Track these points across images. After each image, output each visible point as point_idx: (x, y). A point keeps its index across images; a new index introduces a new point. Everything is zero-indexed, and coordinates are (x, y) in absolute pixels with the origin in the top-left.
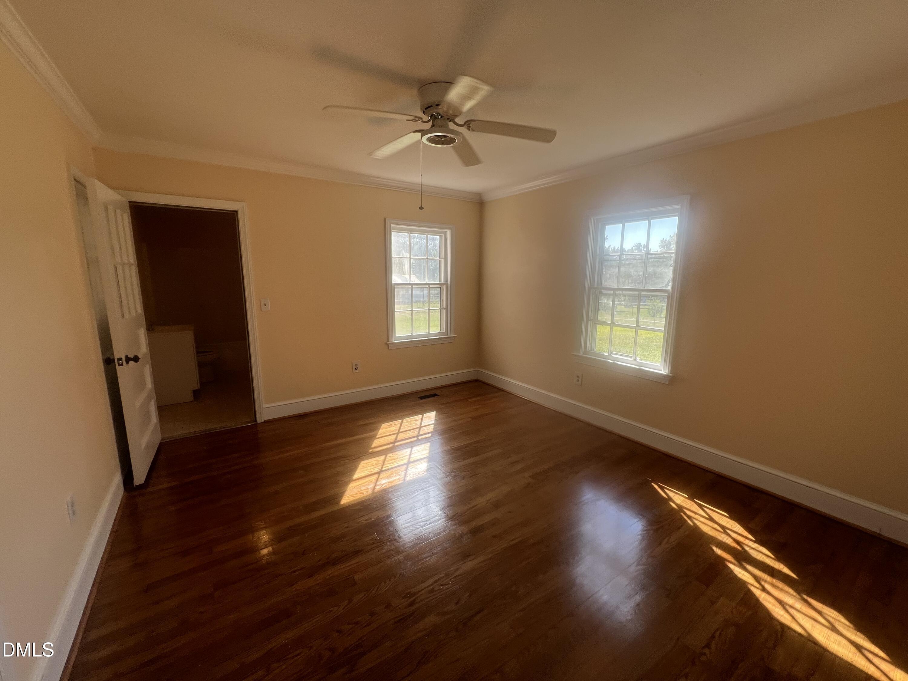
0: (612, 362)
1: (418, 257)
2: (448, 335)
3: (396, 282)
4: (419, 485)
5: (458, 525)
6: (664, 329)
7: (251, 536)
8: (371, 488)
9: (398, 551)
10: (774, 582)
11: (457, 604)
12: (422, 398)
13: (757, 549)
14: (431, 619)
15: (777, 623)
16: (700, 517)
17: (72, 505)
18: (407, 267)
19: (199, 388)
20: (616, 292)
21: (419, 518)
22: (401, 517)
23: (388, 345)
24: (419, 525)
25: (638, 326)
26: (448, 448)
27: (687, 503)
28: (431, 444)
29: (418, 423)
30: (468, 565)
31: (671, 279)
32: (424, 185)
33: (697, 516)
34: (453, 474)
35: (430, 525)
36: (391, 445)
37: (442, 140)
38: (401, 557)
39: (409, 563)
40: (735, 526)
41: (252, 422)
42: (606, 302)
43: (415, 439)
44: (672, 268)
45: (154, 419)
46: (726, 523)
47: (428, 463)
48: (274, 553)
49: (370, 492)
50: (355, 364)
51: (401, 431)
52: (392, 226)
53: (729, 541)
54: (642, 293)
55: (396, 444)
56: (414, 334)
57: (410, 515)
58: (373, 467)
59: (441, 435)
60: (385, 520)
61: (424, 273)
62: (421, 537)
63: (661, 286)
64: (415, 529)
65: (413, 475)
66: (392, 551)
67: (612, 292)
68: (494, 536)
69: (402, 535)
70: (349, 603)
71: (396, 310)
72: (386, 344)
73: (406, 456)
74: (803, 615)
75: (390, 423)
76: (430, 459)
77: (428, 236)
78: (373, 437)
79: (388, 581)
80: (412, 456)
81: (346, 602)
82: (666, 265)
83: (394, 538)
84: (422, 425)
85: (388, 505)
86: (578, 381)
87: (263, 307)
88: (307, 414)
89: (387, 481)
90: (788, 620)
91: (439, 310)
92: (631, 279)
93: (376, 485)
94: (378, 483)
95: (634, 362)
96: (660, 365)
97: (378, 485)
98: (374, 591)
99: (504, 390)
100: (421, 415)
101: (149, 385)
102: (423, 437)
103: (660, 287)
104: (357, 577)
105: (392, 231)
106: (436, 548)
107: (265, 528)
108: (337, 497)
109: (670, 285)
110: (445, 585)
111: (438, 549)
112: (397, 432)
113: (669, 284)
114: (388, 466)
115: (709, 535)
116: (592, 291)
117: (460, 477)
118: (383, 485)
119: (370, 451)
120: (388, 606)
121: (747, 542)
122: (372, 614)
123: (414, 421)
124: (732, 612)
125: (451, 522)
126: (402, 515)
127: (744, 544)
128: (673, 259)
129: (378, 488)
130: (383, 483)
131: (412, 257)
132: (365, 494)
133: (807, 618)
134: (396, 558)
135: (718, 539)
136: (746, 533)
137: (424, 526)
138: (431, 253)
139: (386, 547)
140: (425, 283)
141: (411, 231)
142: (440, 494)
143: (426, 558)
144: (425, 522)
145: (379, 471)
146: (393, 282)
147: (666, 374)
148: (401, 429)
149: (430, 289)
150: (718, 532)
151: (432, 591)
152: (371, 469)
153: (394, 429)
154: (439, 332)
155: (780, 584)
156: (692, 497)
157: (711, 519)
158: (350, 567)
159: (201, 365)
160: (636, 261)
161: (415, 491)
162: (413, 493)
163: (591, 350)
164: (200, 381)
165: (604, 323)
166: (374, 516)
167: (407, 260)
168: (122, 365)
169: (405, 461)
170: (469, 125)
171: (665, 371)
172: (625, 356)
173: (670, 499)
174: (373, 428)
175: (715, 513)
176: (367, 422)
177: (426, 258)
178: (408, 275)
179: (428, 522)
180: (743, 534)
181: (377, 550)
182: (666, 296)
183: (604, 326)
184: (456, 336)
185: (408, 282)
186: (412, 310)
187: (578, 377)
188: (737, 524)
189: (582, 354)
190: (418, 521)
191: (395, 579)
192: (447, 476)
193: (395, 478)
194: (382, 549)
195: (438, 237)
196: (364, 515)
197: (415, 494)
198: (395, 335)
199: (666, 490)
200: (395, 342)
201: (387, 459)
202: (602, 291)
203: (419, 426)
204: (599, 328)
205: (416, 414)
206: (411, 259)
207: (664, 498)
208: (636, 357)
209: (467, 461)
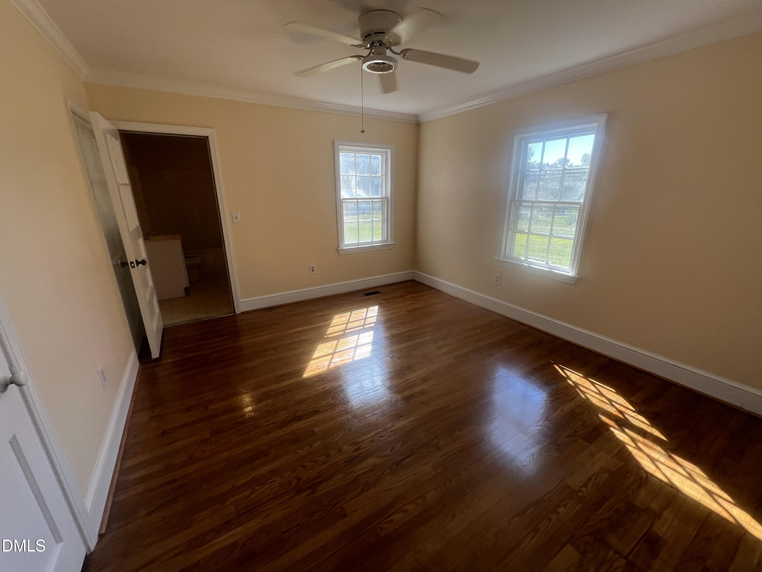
0: (527, 265)
1: (363, 175)
2: (388, 243)
3: (344, 197)
4: (364, 363)
5: (394, 393)
6: (574, 237)
7: (235, 398)
8: (326, 364)
9: (347, 412)
10: (645, 441)
11: (391, 451)
12: (367, 295)
13: (635, 417)
14: (371, 461)
15: (643, 472)
16: (591, 392)
17: (103, 374)
18: (353, 183)
19: (189, 286)
20: (534, 204)
21: (363, 388)
22: (350, 387)
23: (339, 251)
24: (363, 393)
25: (551, 234)
26: (387, 335)
27: (581, 380)
28: (374, 331)
29: (364, 315)
30: (401, 423)
31: (584, 192)
32: (364, 108)
33: (588, 391)
34: (391, 355)
35: (372, 393)
36: (342, 333)
37: (381, 66)
38: (349, 416)
39: (356, 421)
40: (619, 399)
41: (232, 313)
42: (525, 212)
43: (362, 328)
44: (585, 182)
45: (157, 310)
46: (612, 396)
47: (372, 346)
48: (253, 411)
49: (326, 368)
50: (312, 267)
51: (350, 321)
52: (340, 147)
53: (612, 410)
54: (557, 205)
55: (346, 331)
56: (360, 242)
57: (357, 385)
58: (328, 349)
59: (382, 324)
60: (337, 389)
61: (368, 189)
62: (365, 402)
63: (574, 198)
64: (360, 396)
65: (359, 355)
66: (342, 412)
67: (531, 204)
68: (422, 403)
69: (350, 400)
70: (310, 448)
71: (344, 222)
72: (337, 250)
73: (354, 340)
74: (666, 467)
75: (341, 315)
76: (374, 343)
77: (371, 155)
78: (328, 326)
79: (339, 433)
80: (360, 341)
81: (308, 447)
82: (581, 180)
83: (345, 402)
84: (368, 316)
85: (339, 378)
86: (497, 281)
87: (234, 219)
88: (275, 307)
89: (339, 359)
90: (652, 469)
91: (381, 221)
92: (548, 192)
93: (330, 363)
94: (333, 361)
95: (547, 266)
96: (568, 268)
97: (332, 363)
98: (329, 439)
99: (433, 288)
100: (366, 309)
101: (151, 283)
102: (368, 326)
103: (574, 200)
104: (316, 430)
105: (340, 151)
106: (377, 410)
107: (246, 393)
108: (301, 371)
109: (582, 198)
110: (383, 437)
111: (378, 411)
112: (346, 322)
113: (582, 196)
114: (340, 348)
115: (597, 406)
116: (513, 203)
117: (397, 357)
118: (335, 362)
119: (326, 337)
120: (340, 450)
121: (627, 411)
122: (328, 456)
123: (361, 313)
124: (608, 462)
125: (388, 391)
126: (350, 386)
127: (625, 413)
128: (587, 174)
129: (332, 365)
130: (335, 361)
131: (357, 175)
132: (322, 370)
133: (668, 469)
134: (345, 417)
135: (603, 409)
136: (628, 405)
137: (367, 394)
138: (374, 171)
139: (337, 409)
140: (369, 197)
141: (356, 151)
142: (380, 370)
143: (369, 417)
144: (368, 391)
145: (333, 352)
146: (342, 197)
147: (573, 275)
148: (350, 320)
149: (373, 203)
150: (605, 404)
151: (373, 441)
152: (326, 350)
153: (344, 319)
154: (381, 240)
155: (650, 444)
156: (586, 376)
157: (601, 394)
158: (311, 422)
159: (189, 268)
160: (553, 176)
161: (360, 367)
162: (359, 369)
163: (510, 255)
164: (189, 281)
165: (522, 232)
166: (328, 386)
167: (353, 177)
168: (134, 267)
169: (354, 345)
170: (405, 54)
171: (572, 273)
172: (539, 260)
173: (568, 377)
174: (327, 318)
175: (603, 389)
176: (322, 314)
177: (369, 175)
178: (354, 189)
179: (371, 391)
180: (625, 405)
181: (331, 410)
182: (578, 207)
183: (522, 234)
184: (395, 243)
185: (355, 197)
186: (358, 222)
187: (498, 278)
188: (621, 398)
189: (501, 258)
190: (363, 390)
191: (345, 432)
192: (386, 357)
193: (345, 358)
194: (335, 410)
195: (380, 156)
196: (321, 385)
197: (361, 370)
198: (344, 243)
199: (565, 371)
200: (345, 248)
201: (339, 343)
202: (522, 203)
203: (364, 317)
204: (518, 236)
205: (362, 307)
206: (357, 177)
207: (563, 376)
208: (548, 261)
209: (402, 346)
